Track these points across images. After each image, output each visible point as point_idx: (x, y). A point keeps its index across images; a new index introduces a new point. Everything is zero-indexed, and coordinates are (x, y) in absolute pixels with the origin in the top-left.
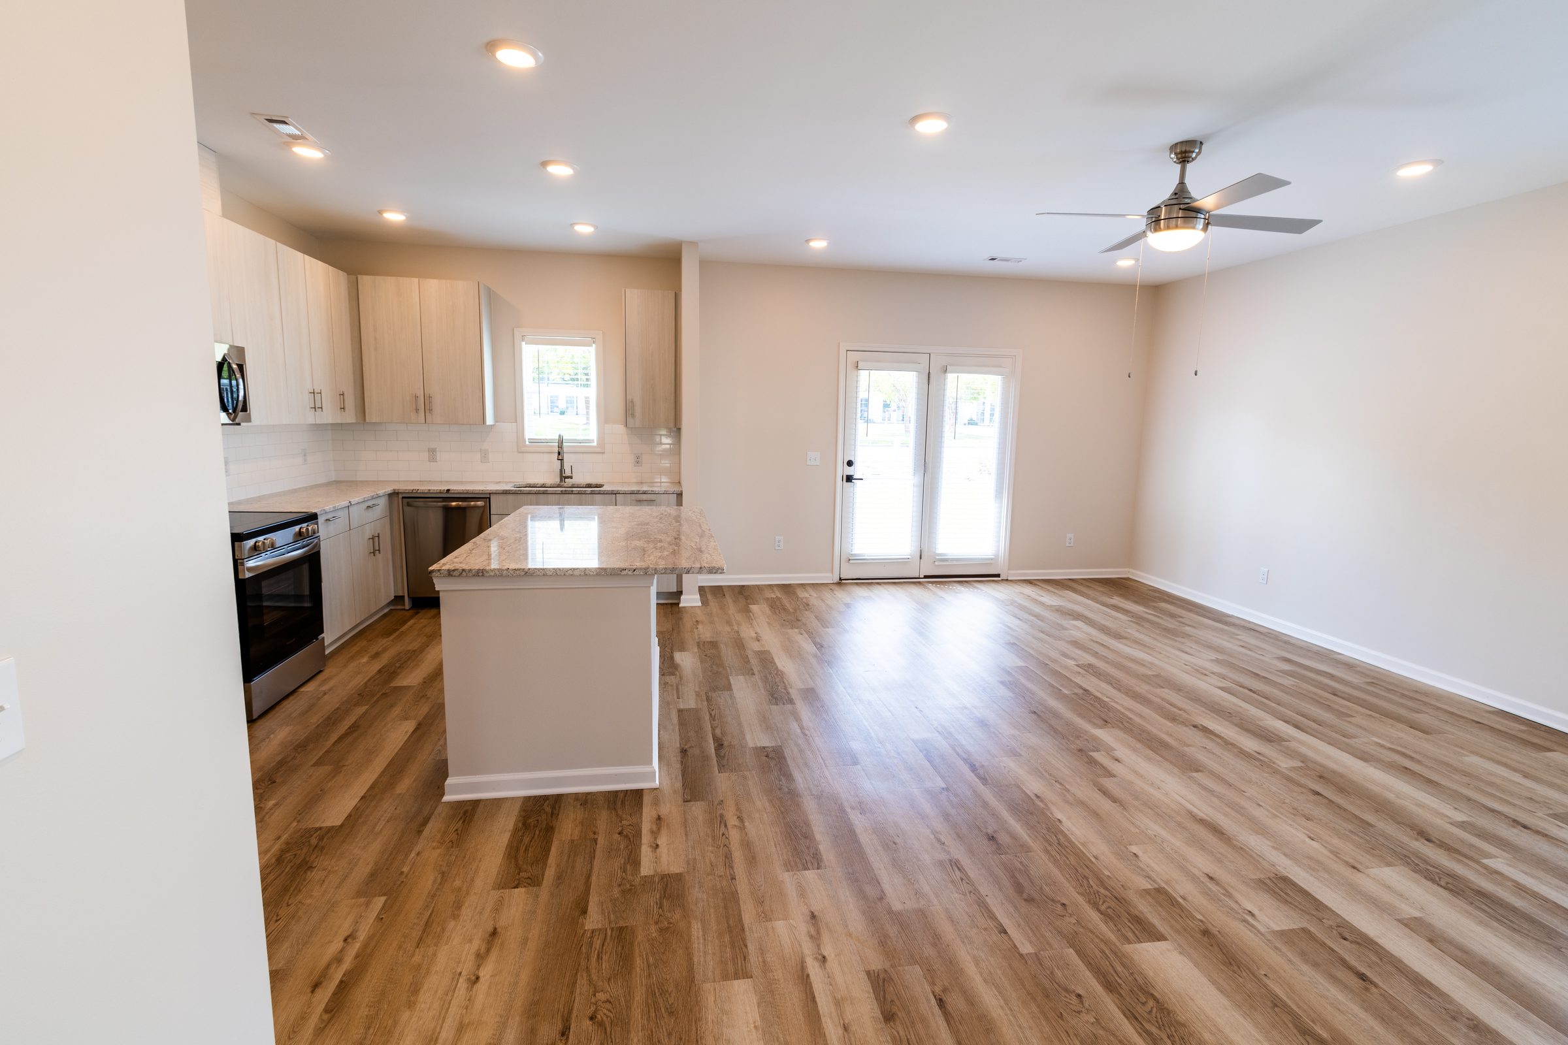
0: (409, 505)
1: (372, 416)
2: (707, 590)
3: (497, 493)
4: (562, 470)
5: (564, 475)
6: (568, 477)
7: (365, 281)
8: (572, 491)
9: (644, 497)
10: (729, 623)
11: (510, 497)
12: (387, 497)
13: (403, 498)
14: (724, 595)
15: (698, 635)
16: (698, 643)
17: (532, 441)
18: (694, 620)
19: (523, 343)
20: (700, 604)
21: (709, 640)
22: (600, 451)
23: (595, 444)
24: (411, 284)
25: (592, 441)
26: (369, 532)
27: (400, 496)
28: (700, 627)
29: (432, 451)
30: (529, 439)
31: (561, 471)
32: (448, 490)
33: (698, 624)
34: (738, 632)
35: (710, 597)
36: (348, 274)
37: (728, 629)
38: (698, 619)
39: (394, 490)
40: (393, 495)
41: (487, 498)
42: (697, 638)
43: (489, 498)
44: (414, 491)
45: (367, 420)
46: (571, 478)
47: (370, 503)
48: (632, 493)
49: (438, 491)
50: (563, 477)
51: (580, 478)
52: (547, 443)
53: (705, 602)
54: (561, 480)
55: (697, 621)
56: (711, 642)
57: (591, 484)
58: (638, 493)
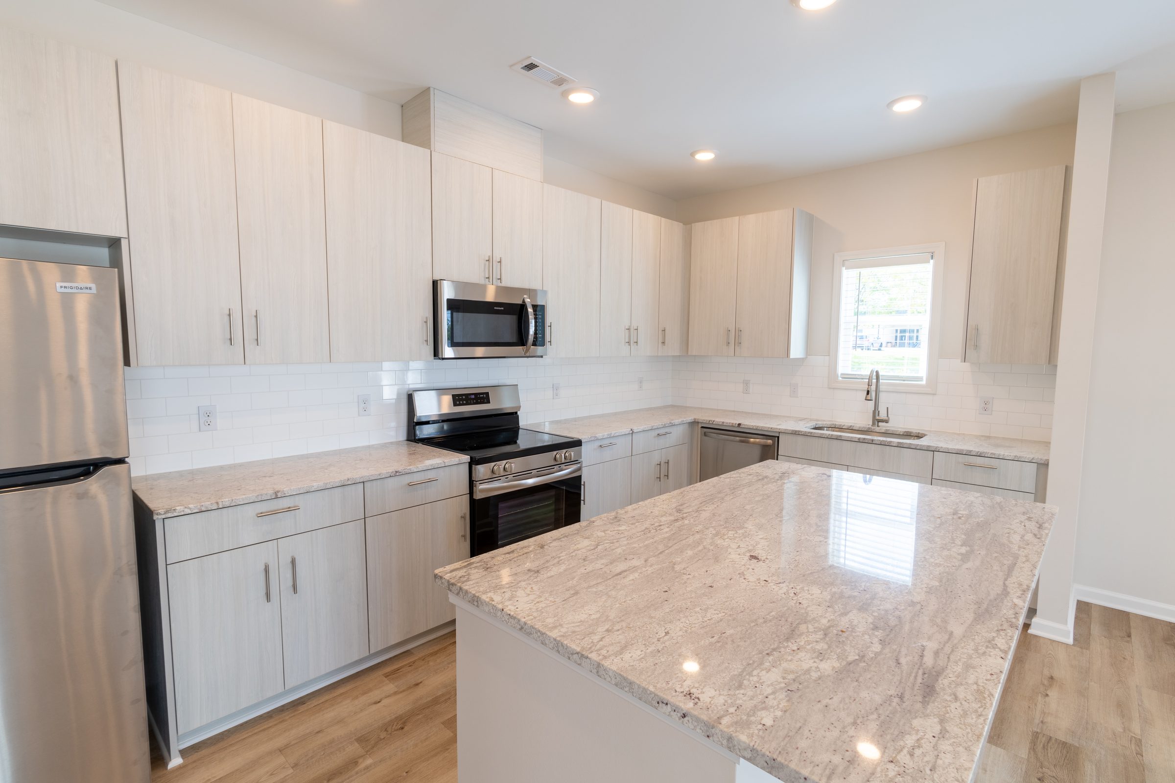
0: (705, 434)
1: (694, 350)
2: (1095, 614)
3: (786, 433)
4: (876, 412)
5: (877, 418)
6: (882, 421)
7: (698, 227)
8: (872, 440)
9: (979, 461)
10: (1122, 708)
11: (800, 439)
12: (686, 426)
13: (702, 427)
14: (1129, 636)
15: (1043, 713)
16: (1036, 735)
17: (846, 376)
18: (1046, 672)
19: (844, 268)
20: (1070, 641)
21: (1062, 737)
22: (931, 390)
23: (924, 382)
24: (733, 222)
25: (921, 379)
26: (657, 458)
27: (700, 426)
28: (1053, 693)
29: (746, 383)
30: (842, 374)
31: (874, 412)
32: (739, 424)
33: (1051, 686)
34: (1139, 743)
35: (1096, 629)
36: (683, 224)
37: (1115, 723)
38: (1056, 675)
39: (695, 419)
40: (694, 423)
41: (775, 437)
42: (1037, 721)
43: (778, 437)
44: (710, 422)
45: (689, 354)
46: (887, 421)
47: (662, 431)
48: (959, 453)
49: (730, 425)
50: (877, 421)
51: (898, 423)
52: (862, 379)
53: (1082, 638)
54: (873, 424)
55: (1052, 678)
56: (1064, 744)
57: (911, 433)
58: (968, 454)
